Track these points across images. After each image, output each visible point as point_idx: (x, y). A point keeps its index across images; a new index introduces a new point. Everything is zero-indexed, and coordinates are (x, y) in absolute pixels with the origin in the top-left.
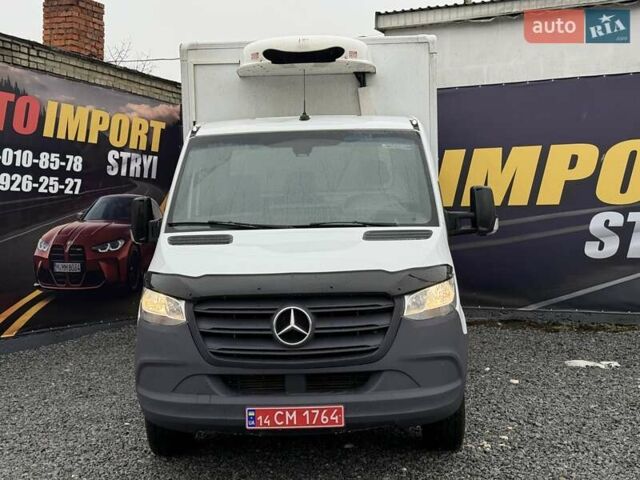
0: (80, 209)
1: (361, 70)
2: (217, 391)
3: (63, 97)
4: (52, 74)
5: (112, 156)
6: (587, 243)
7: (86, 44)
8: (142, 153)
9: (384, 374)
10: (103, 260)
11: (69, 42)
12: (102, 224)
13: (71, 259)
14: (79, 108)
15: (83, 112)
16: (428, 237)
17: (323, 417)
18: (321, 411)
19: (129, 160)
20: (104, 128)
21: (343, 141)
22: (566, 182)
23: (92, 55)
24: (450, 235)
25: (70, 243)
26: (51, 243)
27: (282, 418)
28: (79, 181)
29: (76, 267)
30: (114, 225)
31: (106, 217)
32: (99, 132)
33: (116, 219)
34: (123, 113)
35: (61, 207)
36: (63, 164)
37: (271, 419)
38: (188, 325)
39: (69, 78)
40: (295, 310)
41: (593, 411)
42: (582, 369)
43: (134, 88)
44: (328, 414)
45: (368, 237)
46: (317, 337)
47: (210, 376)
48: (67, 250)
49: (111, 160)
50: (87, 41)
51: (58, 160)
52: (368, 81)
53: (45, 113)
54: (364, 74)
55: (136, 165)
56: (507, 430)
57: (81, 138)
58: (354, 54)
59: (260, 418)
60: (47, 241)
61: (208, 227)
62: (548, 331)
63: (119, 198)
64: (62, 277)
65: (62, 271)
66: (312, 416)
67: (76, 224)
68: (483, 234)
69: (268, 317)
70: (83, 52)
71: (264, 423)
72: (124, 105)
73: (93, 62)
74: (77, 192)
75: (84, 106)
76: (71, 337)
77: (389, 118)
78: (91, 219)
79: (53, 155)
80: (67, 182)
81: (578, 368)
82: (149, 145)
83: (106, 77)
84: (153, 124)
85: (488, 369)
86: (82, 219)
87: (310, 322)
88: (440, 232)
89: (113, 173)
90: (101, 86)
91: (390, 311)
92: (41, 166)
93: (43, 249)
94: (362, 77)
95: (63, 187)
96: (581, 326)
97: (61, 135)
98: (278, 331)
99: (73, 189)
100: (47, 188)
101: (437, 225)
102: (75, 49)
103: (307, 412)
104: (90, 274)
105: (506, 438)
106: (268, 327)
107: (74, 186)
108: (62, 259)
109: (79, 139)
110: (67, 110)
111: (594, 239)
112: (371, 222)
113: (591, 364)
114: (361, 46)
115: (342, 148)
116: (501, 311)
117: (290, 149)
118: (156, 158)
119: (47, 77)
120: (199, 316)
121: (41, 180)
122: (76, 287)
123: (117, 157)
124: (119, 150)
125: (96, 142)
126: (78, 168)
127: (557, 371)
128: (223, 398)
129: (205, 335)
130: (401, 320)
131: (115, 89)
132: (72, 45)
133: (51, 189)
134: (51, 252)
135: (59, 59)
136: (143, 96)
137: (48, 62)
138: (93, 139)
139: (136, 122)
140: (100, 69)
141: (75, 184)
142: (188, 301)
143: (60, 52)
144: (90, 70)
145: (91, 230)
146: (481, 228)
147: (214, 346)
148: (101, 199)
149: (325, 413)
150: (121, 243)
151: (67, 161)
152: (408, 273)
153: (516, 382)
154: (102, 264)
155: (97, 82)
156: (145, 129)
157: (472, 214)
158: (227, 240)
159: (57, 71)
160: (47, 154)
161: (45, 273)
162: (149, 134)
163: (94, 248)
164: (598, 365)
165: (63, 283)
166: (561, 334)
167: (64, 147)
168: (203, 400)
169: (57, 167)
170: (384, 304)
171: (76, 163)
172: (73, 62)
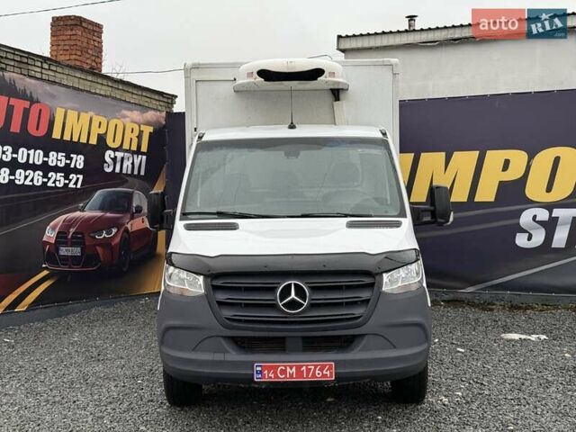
0: (81, 201)
1: (336, 87)
2: (230, 350)
3: (69, 105)
4: (60, 84)
5: (109, 155)
6: (518, 234)
7: (88, 58)
8: (133, 153)
9: (366, 337)
10: (99, 245)
11: (73, 57)
12: (99, 214)
13: (73, 245)
14: (82, 114)
15: (85, 117)
16: (398, 227)
17: (317, 372)
18: (316, 366)
19: (123, 159)
20: (102, 131)
21: (325, 146)
22: (500, 182)
23: (92, 68)
24: (415, 225)
25: (72, 230)
26: (57, 230)
27: (284, 372)
28: (81, 177)
29: (77, 251)
30: (108, 215)
31: (102, 208)
32: (99, 135)
33: (110, 209)
34: (119, 119)
35: (66, 198)
36: (68, 162)
37: (275, 373)
38: (207, 296)
39: (74, 88)
40: (295, 284)
41: (529, 373)
42: (517, 341)
43: (127, 97)
44: (321, 370)
45: (350, 225)
46: (312, 306)
47: (225, 337)
48: (70, 237)
49: (107, 159)
50: (88, 56)
51: (64, 159)
52: (341, 96)
53: (54, 118)
54: (338, 90)
55: (127, 164)
56: (460, 388)
57: (84, 140)
58: (332, 74)
59: (266, 372)
60: (53, 228)
61: (216, 216)
62: (484, 309)
63: (114, 192)
64: (66, 258)
65: (66, 254)
66: (308, 370)
67: (78, 214)
68: (441, 224)
69: (273, 290)
70: (85, 66)
71: (269, 376)
72: (119, 111)
73: (94, 74)
74: (79, 186)
75: (86, 112)
76: (73, 311)
77: (359, 127)
78: (91, 209)
79: (60, 154)
80: (71, 177)
81: (513, 340)
82: (139, 146)
83: (104, 88)
84: (143, 128)
85: (437, 340)
86: (82, 210)
87: (308, 294)
88: (407, 222)
89: (108, 170)
90: (100, 95)
91: (371, 286)
92: (50, 163)
93: (50, 235)
94: (336, 93)
95: (67, 182)
96: (512, 306)
97: (67, 137)
98: (282, 300)
99: (76, 183)
100: (54, 182)
101: (405, 216)
102: (78, 63)
103: (304, 368)
104: (88, 257)
105: (460, 394)
106: (273, 298)
107: (76, 181)
108: (66, 244)
109: (81, 141)
110: (72, 115)
111: (524, 231)
112: (351, 213)
113: (523, 337)
114: (338, 68)
115: (326, 152)
116: (443, 292)
117: (282, 153)
118: (144, 157)
119: (56, 87)
120: (215, 288)
121: (50, 175)
122: (77, 269)
123: (112, 156)
124: (115, 150)
125: (95, 143)
126: (80, 165)
127: (495, 342)
128: (234, 356)
129: (220, 304)
130: (381, 293)
131: (113, 98)
132: (76, 60)
133: (57, 183)
134: (57, 237)
135: (67, 71)
136: (136, 104)
137: (57, 75)
138: (93, 141)
139: (129, 126)
140: (100, 81)
141: (78, 179)
142: (206, 276)
143: (68, 66)
144: (91, 81)
145: (89, 219)
146: (440, 220)
147: (228, 313)
148: (99, 192)
149: (319, 369)
150: (114, 230)
151: (71, 159)
152: (384, 255)
153: (462, 350)
154: (98, 248)
155: (98, 91)
156: (136, 133)
157: (432, 208)
158: (233, 227)
159: (65, 82)
160: (55, 154)
161: (52, 256)
162: (140, 137)
163: (92, 235)
164: (529, 337)
165: (66, 265)
166: (495, 312)
167: (69, 148)
168: (219, 357)
169: (63, 165)
170: (367, 280)
171: (79, 161)
172: (78, 75)
